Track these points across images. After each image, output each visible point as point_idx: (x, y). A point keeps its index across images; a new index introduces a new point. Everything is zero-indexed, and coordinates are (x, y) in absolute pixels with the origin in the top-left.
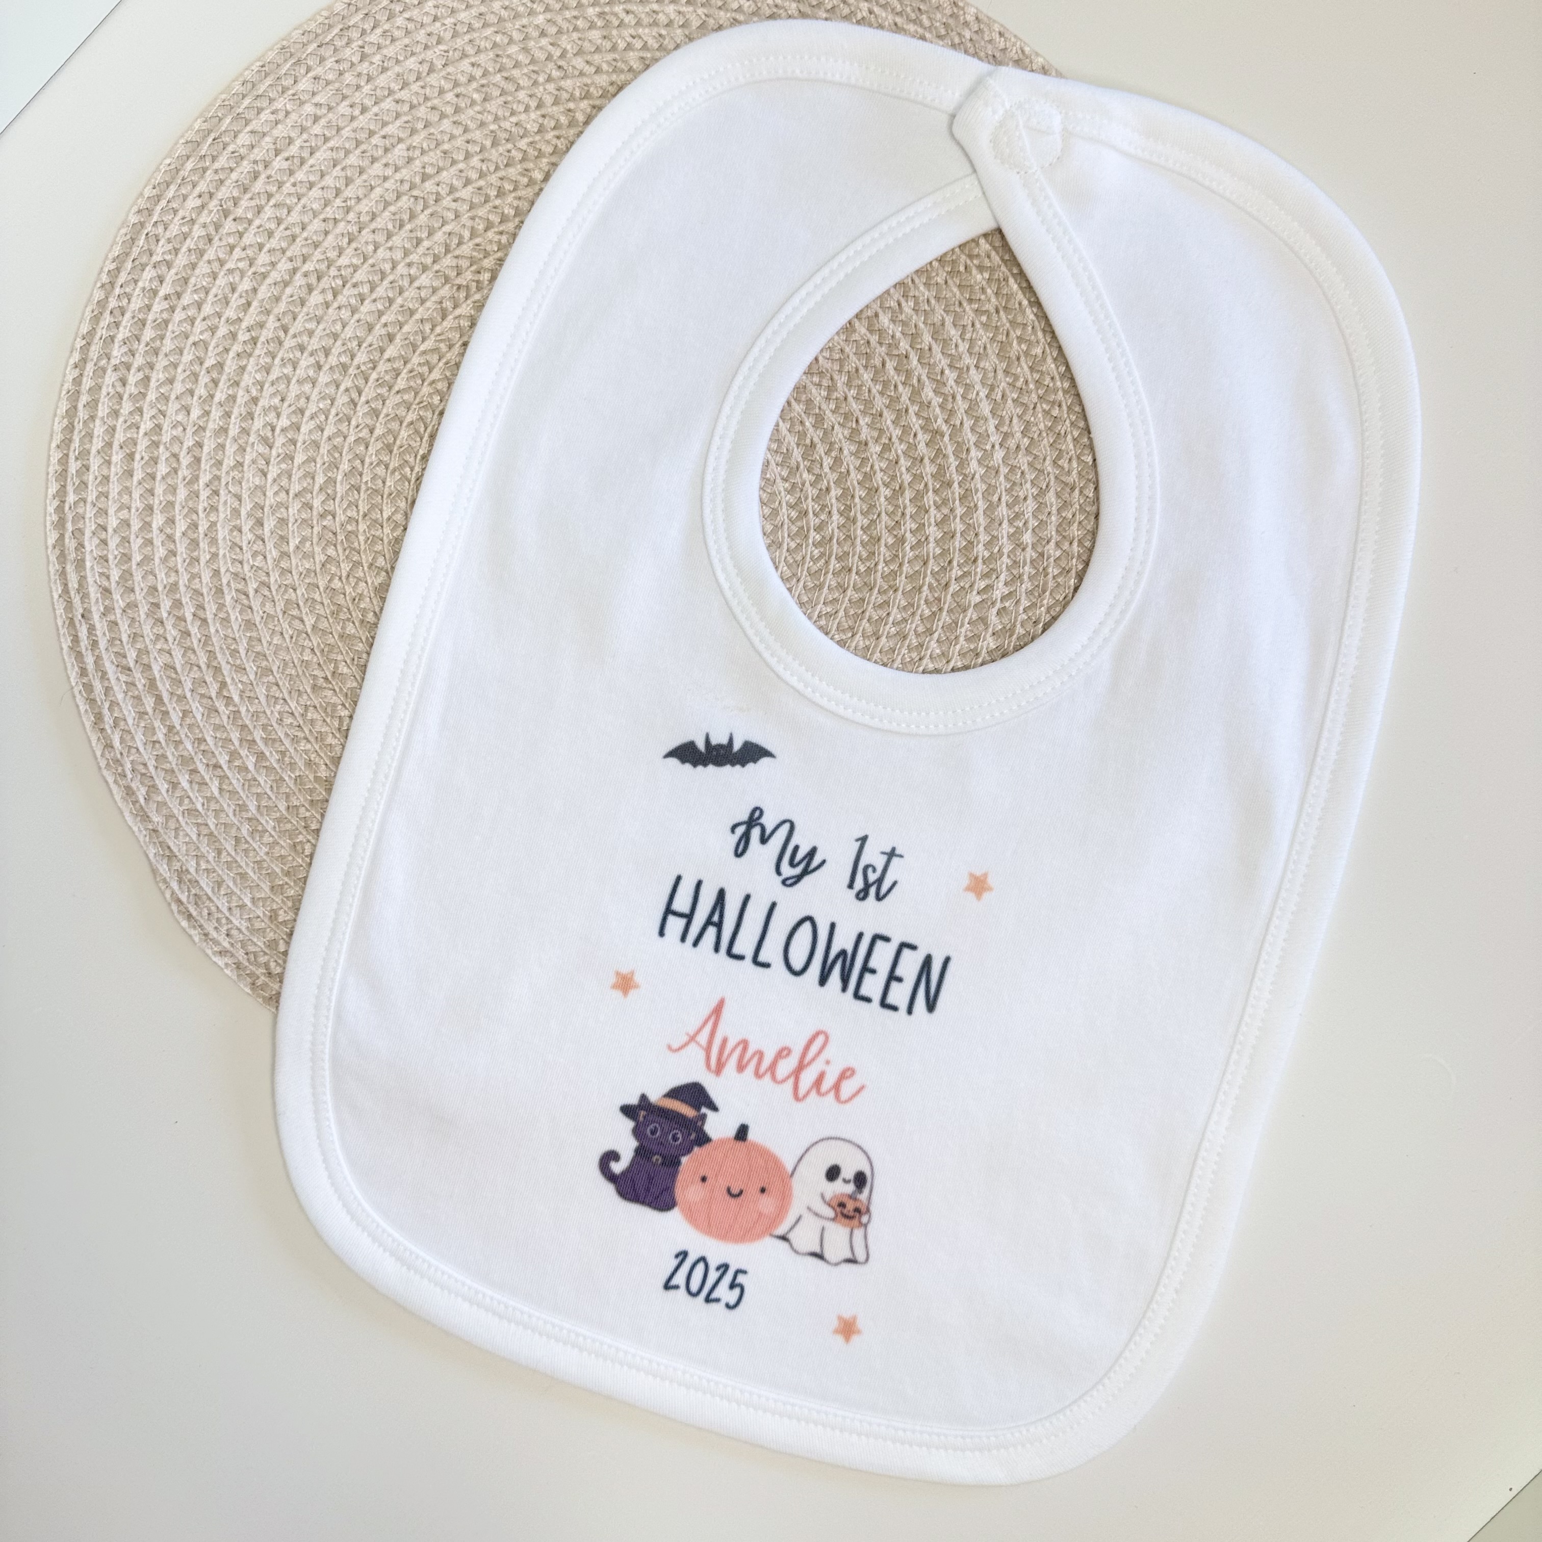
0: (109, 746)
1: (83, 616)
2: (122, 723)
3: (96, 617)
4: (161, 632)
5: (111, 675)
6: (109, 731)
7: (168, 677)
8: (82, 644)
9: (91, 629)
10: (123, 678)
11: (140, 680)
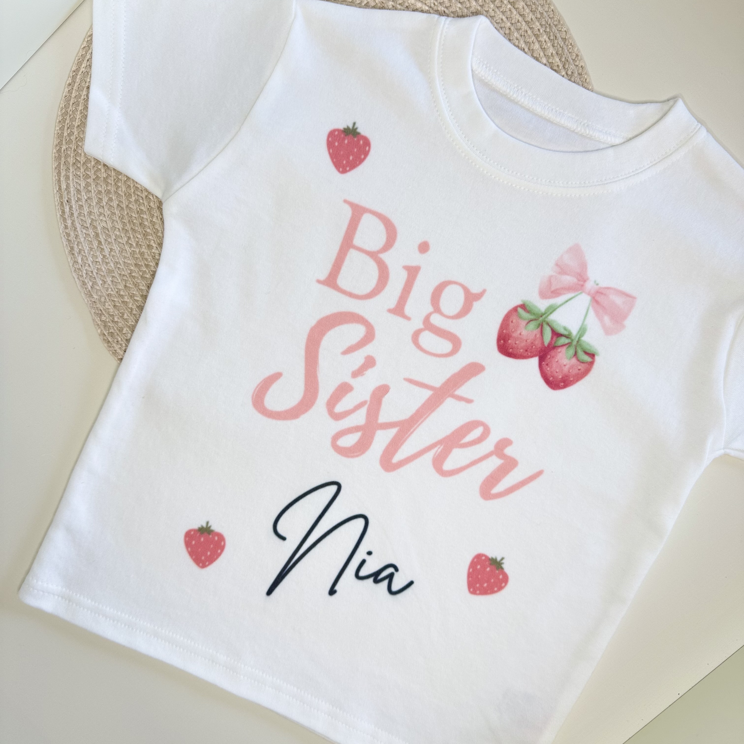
0: (76, 262)
1: (67, 201)
2: (83, 252)
3: (73, 202)
4: (102, 212)
5: (78, 229)
6: (76, 255)
7: (104, 232)
8: (66, 214)
9: (71, 208)
10: (84, 231)
11: (91, 232)
